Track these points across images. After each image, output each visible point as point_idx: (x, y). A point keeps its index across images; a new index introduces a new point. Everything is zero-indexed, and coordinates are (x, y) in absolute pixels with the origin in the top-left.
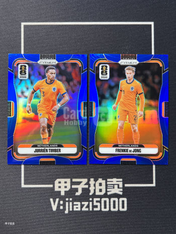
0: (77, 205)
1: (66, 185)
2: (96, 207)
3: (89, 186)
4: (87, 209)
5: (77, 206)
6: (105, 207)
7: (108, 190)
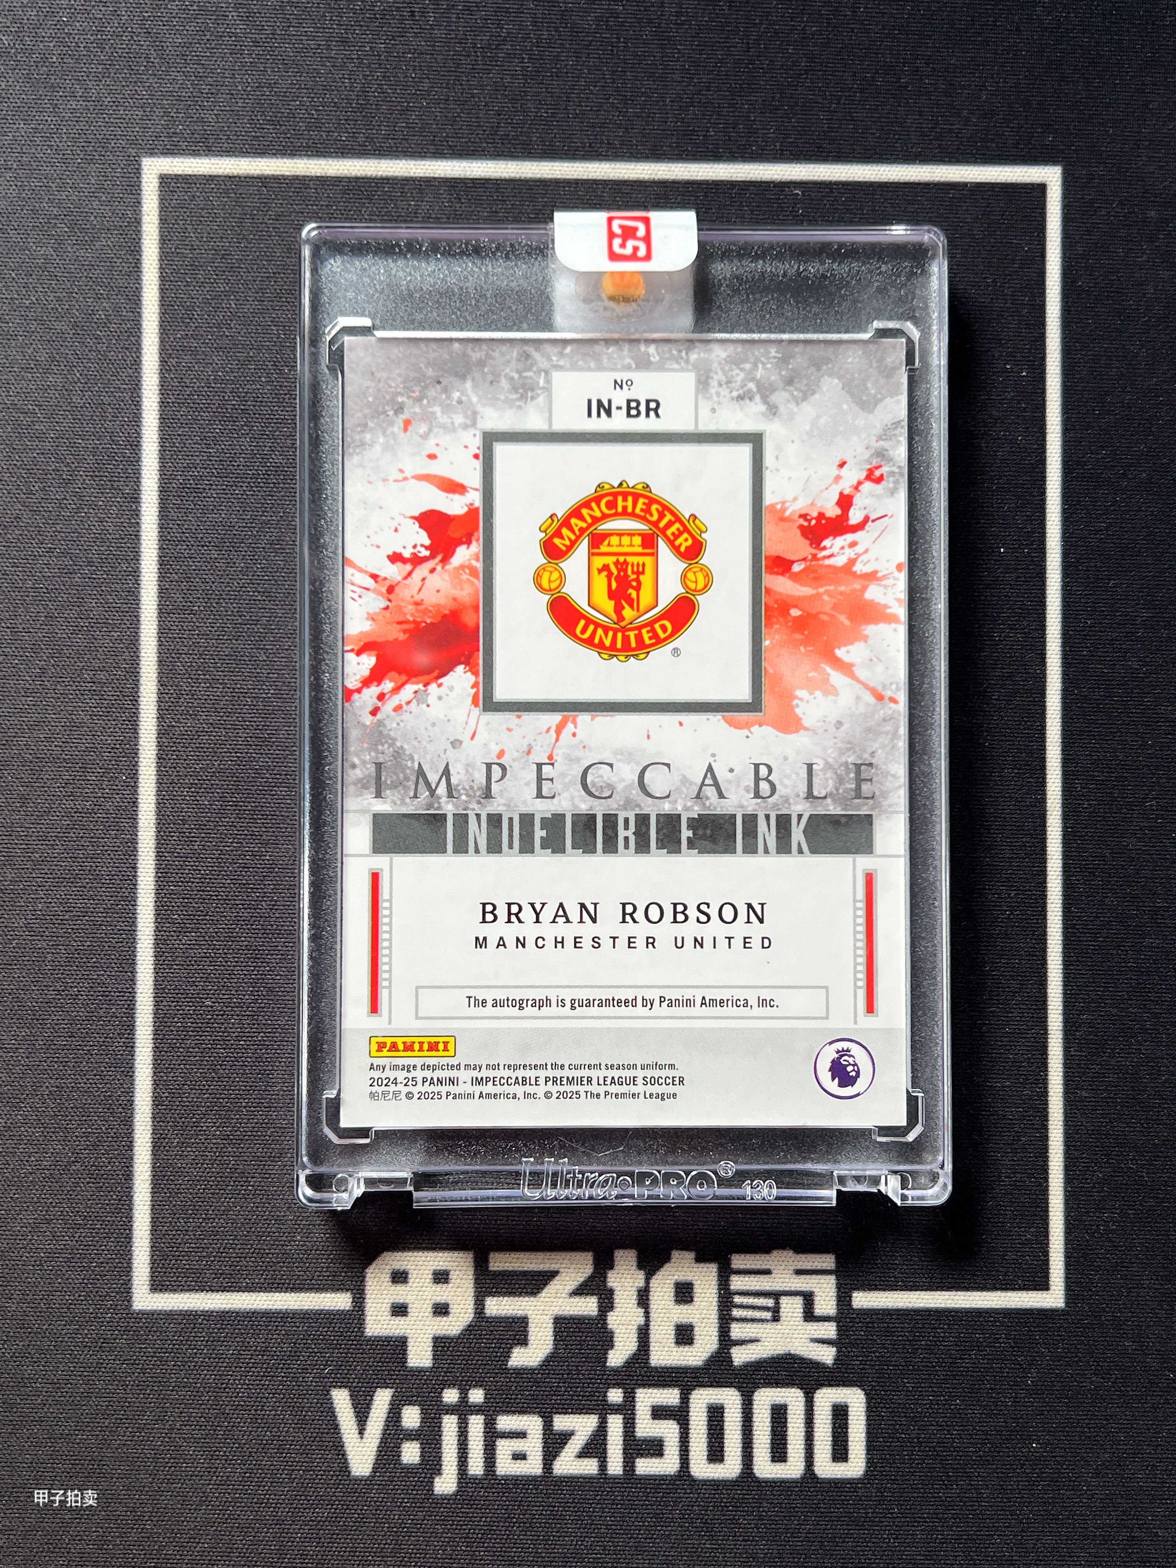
0: (521, 1435)
1: (442, 1293)
2: (655, 1448)
3: (607, 1302)
4: (590, 1467)
5: (517, 1445)
6: (716, 1454)
7: (737, 1331)
